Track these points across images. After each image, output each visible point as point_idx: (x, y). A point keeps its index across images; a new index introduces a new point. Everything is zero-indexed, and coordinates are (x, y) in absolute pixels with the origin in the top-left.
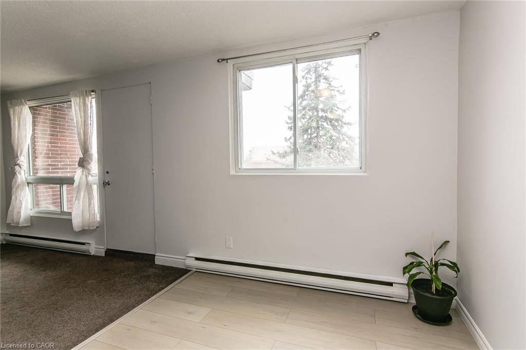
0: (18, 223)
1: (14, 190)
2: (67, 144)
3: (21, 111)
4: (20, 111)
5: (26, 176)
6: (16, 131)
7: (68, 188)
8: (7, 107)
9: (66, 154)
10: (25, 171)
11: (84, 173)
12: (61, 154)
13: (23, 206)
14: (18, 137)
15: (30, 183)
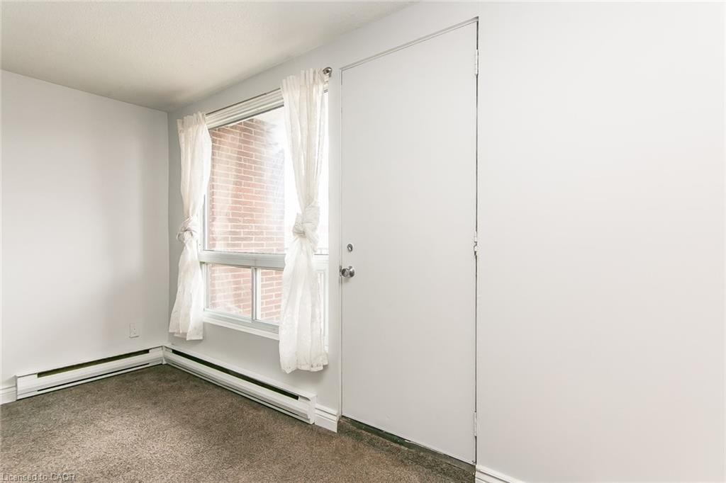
0: (185, 334)
1: (181, 274)
2: (254, 198)
3: (197, 134)
4: (195, 134)
5: (199, 251)
6: (189, 171)
7: (264, 277)
8: (177, 130)
9: (252, 216)
10: (197, 241)
11: (304, 248)
12: (245, 215)
13: (194, 304)
14: (190, 182)
15: (204, 263)
